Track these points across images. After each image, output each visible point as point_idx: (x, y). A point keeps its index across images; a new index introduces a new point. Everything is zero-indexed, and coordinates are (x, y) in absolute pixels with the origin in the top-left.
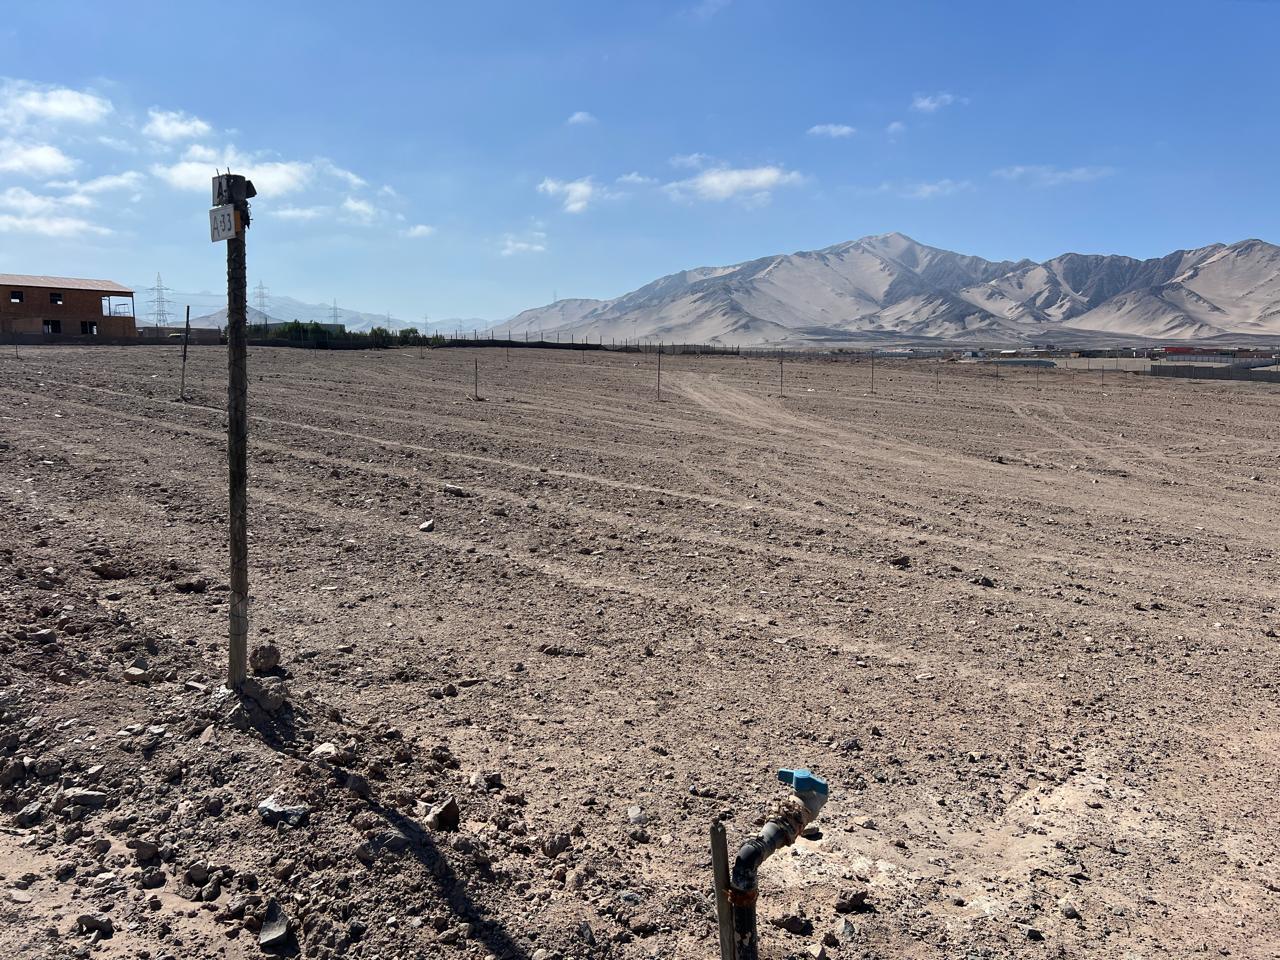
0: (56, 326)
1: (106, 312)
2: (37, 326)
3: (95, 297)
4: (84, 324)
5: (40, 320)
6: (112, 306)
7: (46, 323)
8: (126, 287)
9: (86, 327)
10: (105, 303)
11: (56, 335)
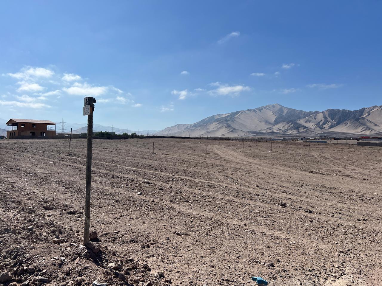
0: (34, 133)
1: (48, 129)
2: (28, 133)
3: (45, 125)
4: (41, 133)
5: (29, 132)
6: (49, 128)
7: (31, 133)
8: (53, 122)
9: (42, 134)
10: (48, 127)
11: (34, 136)
